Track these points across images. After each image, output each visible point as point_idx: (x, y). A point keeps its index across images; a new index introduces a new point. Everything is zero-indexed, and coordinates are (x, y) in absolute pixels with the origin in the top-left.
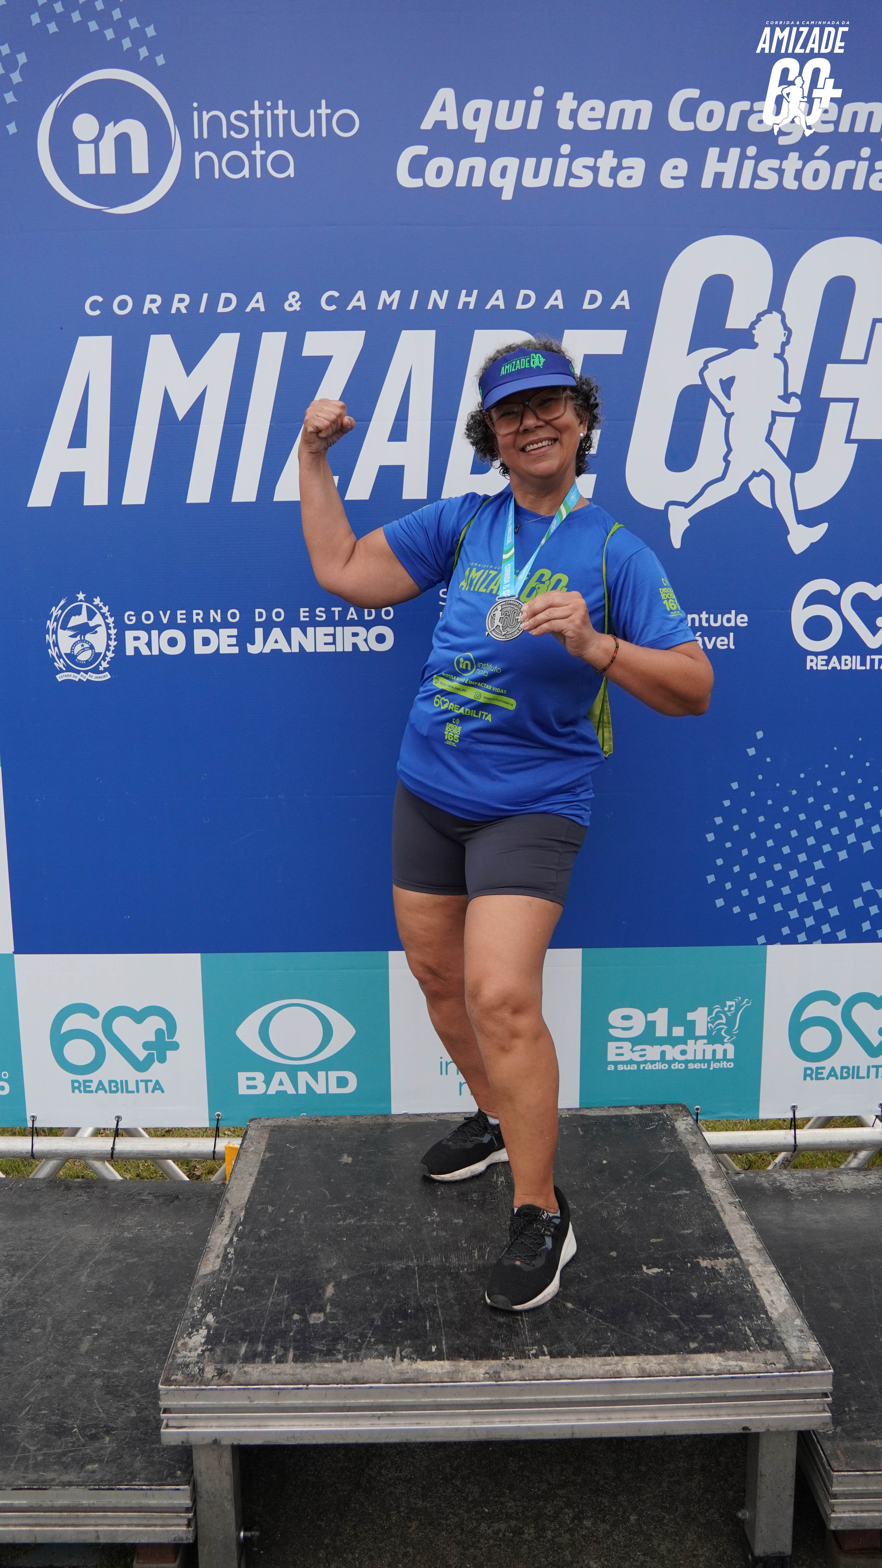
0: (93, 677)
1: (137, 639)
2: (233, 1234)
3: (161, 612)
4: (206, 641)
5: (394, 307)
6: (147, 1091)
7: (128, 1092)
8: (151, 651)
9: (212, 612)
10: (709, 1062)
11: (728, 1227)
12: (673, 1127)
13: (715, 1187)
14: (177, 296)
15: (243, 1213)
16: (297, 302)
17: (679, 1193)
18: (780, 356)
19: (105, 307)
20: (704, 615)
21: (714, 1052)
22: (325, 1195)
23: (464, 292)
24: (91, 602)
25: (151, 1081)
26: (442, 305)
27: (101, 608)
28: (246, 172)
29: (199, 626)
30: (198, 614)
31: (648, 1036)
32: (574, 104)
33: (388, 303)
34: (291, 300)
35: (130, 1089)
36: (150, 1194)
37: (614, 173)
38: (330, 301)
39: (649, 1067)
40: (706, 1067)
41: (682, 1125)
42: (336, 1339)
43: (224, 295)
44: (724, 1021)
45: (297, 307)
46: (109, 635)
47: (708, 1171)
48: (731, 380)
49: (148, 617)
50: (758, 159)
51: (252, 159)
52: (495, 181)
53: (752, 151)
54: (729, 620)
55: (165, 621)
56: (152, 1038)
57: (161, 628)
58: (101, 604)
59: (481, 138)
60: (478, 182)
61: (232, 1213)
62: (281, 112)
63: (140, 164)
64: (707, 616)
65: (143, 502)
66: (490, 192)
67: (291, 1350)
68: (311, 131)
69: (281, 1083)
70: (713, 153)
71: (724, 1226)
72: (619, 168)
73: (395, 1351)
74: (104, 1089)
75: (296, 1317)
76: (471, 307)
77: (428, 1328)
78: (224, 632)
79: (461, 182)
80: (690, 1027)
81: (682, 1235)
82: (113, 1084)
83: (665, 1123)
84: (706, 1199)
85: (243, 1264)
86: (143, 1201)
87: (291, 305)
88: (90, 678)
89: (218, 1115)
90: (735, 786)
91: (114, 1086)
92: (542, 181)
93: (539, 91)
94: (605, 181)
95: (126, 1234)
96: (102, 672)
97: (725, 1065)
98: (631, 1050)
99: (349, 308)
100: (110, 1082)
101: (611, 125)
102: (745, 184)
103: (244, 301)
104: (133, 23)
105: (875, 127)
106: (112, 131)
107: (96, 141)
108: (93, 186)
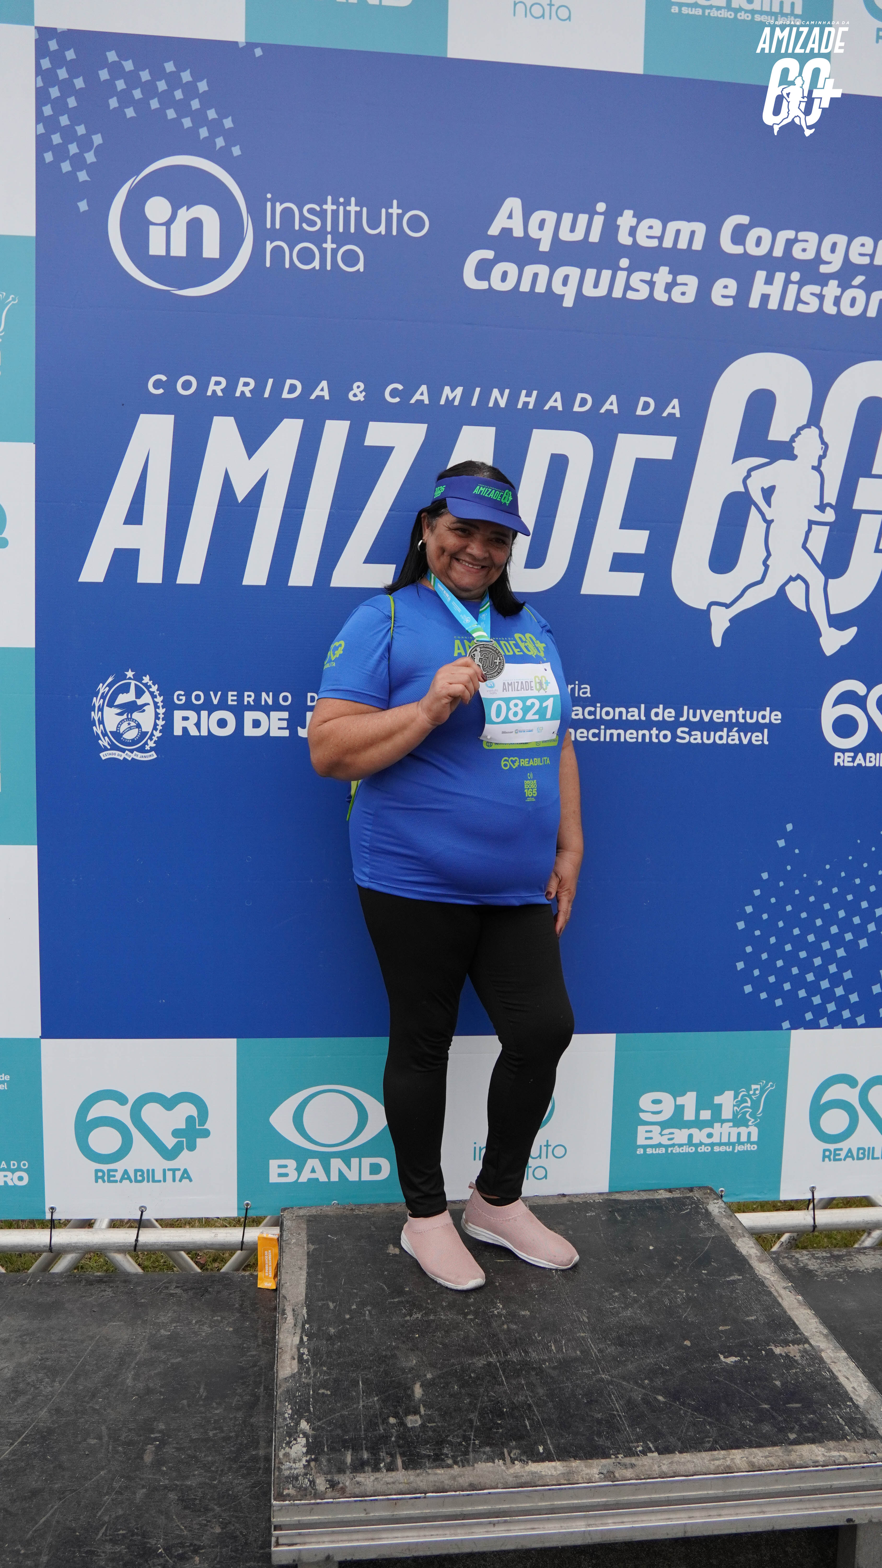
0: (139, 756)
1: (185, 719)
2: (302, 1333)
3: (212, 693)
4: (256, 724)
5: (456, 403)
6: (174, 1180)
7: (154, 1181)
8: (200, 732)
9: (264, 695)
10: (733, 1144)
11: (789, 1313)
12: (707, 1210)
13: (765, 1270)
14: (242, 380)
15: (305, 1311)
16: (361, 392)
17: (732, 1278)
18: (817, 468)
19: (170, 386)
20: (741, 712)
21: (739, 1134)
22: (383, 1290)
23: (524, 392)
24: (140, 680)
25: (179, 1170)
26: (502, 403)
27: (150, 687)
28: (316, 264)
29: (250, 708)
30: (249, 696)
31: (677, 1121)
32: (634, 222)
33: (450, 399)
34: (355, 390)
35: (156, 1179)
36: (177, 1287)
37: (669, 288)
38: (394, 393)
39: (677, 1150)
40: (731, 1149)
41: (715, 1208)
42: (440, 1443)
43: (289, 382)
44: (749, 1104)
45: (361, 397)
46: (157, 714)
47: (753, 1255)
48: (772, 489)
49: (198, 698)
50: (801, 284)
51: (323, 252)
52: (557, 288)
53: (795, 276)
54: (764, 717)
55: (215, 702)
56: (182, 1125)
57: (211, 708)
58: (150, 683)
59: (545, 247)
60: (541, 288)
61: (293, 1310)
62: (353, 208)
63: (211, 249)
64: (744, 712)
65: (198, 582)
66: (552, 298)
67: (398, 1456)
68: (382, 229)
69: (313, 1171)
70: (761, 275)
71: (785, 1312)
72: (674, 283)
73: (503, 1453)
74: (129, 1178)
75: (392, 1420)
76: (531, 407)
77: (528, 1428)
78: (275, 715)
79: (525, 287)
80: (717, 1110)
81: (748, 1322)
82: (139, 1173)
83: (697, 1207)
84: (759, 1283)
85: (321, 1365)
86: (172, 1295)
87: (355, 395)
88: (135, 758)
89: (247, 1204)
90: (765, 876)
91: (140, 1176)
92: (602, 291)
93: (601, 207)
94: (660, 295)
95: (163, 1332)
96: (148, 751)
97: (749, 1147)
98: (660, 1133)
99: (413, 401)
100: (136, 1171)
101: (668, 243)
102: (788, 306)
103: (309, 388)
104: (212, 114)
106: (185, 215)
107: (168, 224)
108: (160, 267)
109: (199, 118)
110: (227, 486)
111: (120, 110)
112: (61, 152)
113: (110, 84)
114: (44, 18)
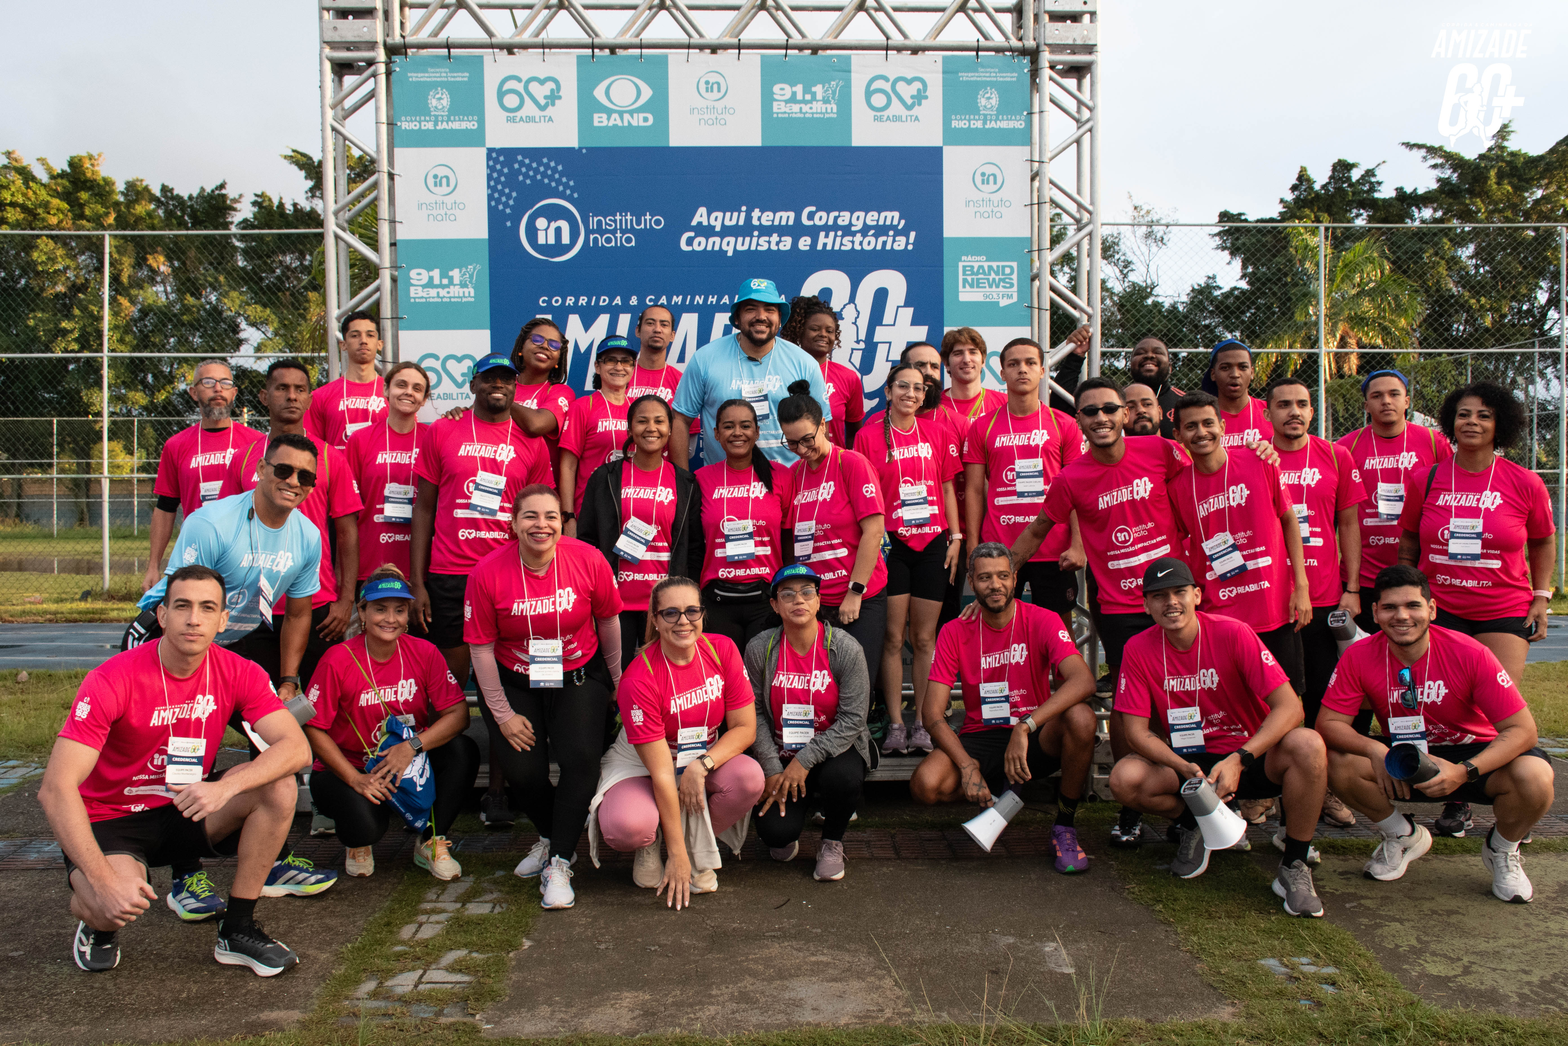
5: (680, 303)
14: (582, 298)
16: (636, 300)
18: (855, 323)
19: (549, 302)
23: (711, 297)
26: (701, 302)
28: (613, 244)
32: (760, 214)
33: (677, 301)
34: (633, 300)
37: (778, 244)
43: (603, 298)
45: (636, 303)
50: (843, 236)
51: (616, 238)
52: (725, 248)
53: (840, 233)
59: (718, 229)
60: (717, 248)
62: (629, 217)
63: (566, 239)
66: (722, 252)
68: (642, 226)
70: (822, 234)
72: (780, 241)
76: (714, 303)
79: (709, 248)
87: (633, 303)
92: (746, 247)
93: (744, 208)
94: (774, 247)
101: (776, 223)
102: (837, 247)
103: (612, 299)
104: (564, 180)
105: (895, 222)
106: (554, 225)
107: (546, 230)
108: (544, 249)
109: (559, 182)
110: (576, 346)
111: (524, 181)
112: (498, 201)
113: (519, 170)
114: (490, 144)
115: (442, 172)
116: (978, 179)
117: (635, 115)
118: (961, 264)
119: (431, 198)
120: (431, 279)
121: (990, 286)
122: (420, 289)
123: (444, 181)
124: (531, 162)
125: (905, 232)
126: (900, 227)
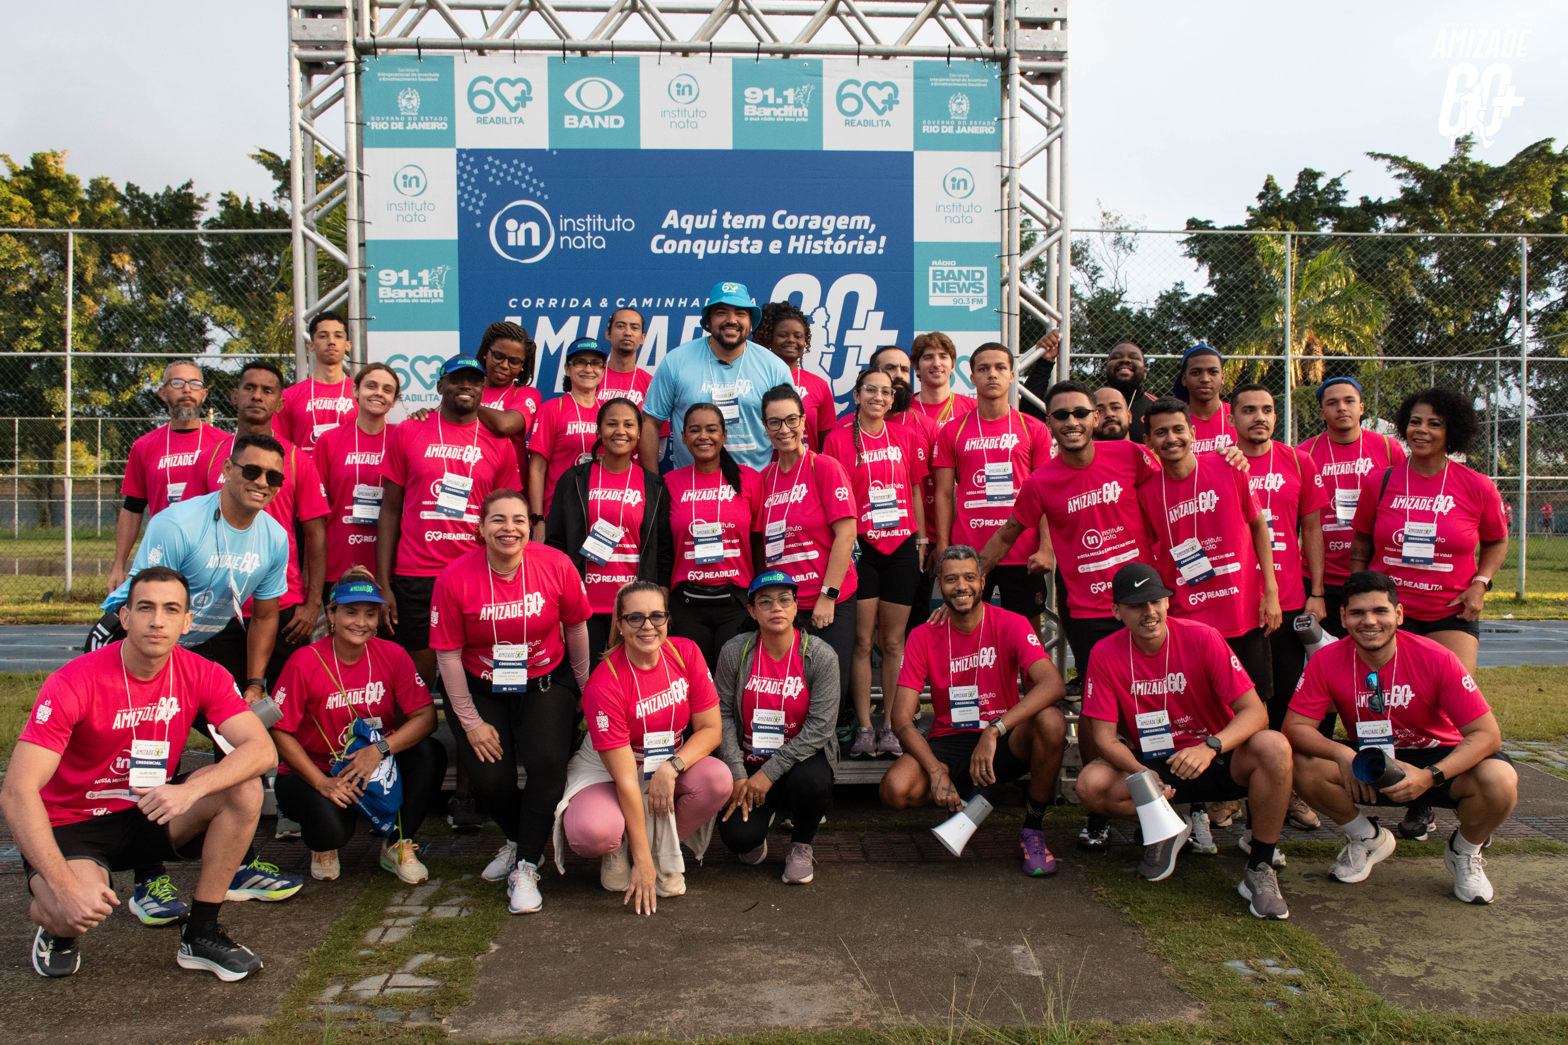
5: (650, 306)
14: (552, 300)
16: (606, 303)
18: (825, 327)
19: (519, 304)
23: (681, 300)
26: (671, 305)
28: (583, 246)
32: (731, 217)
33: (647, 304)
34: (603, 302)
37: (748, 247)
43: (573, 300)
45: (606, 305)
50: (813, 240)
51: (586, 240)
52: (695, 250)
53: (810, 237)
59: (689, 232)
60: (687, 251)
62: (599, 220)
66: (693, 255)
68: (613, 228)
70: (793, 238)
72: (751, 244)
76: (684, 306)
79: (680, 251)
87: (603, 305)
92: (716, 250)
93: (715, 211)
94: (744, 251)
101: (747, 226)
102: (807, 251)
103: (582, 302)
104: (535, 181)
105: (866, 227)
106: (524, 227)
107: (516, 231)
108: (514, 251)
109: (529, 184)
111: (494, 183)
112: (468, 202)
113: (489, 171)
114: (460, 145)
115: (411, 172)
116: (949, 184)
117: (606, 117)
118: (931, 269)
119: (400, 199)
120: (400, 279)
121: (961, 291)
122: (389, 289)
123: (414, 181)
124: (502, 163)
125: (875, 237)
126: (871, 232)
